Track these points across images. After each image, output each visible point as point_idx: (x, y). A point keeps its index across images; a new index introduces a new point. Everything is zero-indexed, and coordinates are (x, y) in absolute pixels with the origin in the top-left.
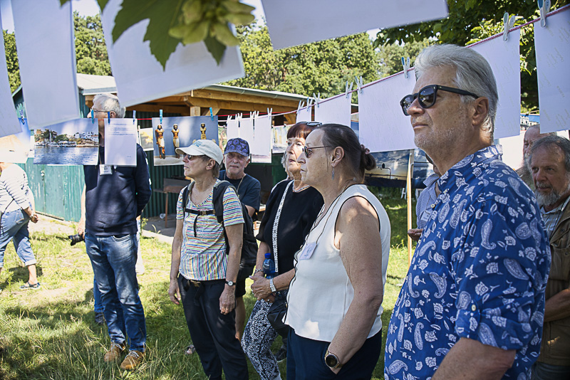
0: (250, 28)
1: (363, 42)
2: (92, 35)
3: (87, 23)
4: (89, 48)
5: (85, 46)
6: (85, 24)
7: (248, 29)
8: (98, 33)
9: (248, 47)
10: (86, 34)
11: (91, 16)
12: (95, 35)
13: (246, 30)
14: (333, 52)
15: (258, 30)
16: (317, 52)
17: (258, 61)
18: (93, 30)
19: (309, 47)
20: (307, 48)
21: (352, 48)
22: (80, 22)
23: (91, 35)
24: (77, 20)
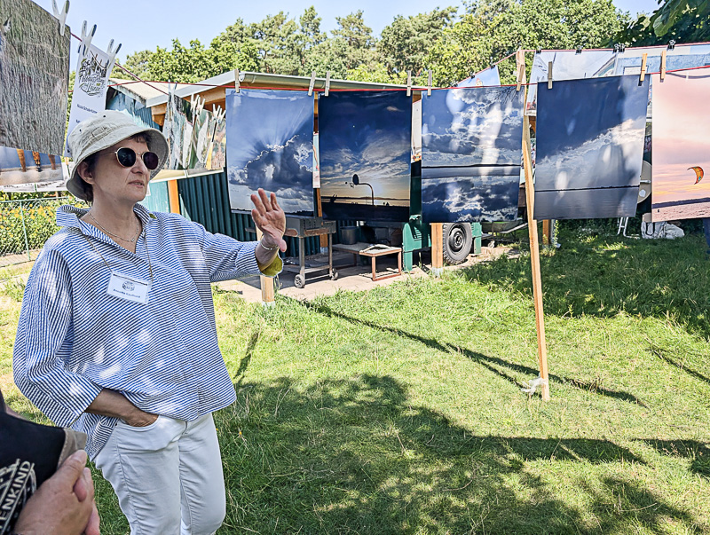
0: (449, 20)
1: (606, 18)
2: (259, 46)
3: (253, 32)
4: (256, 62)
5: (252, 60)
6: (250, 34)
7: (446, 21)
8: (266, 43)
9: (443, 46)
10: (252, 45)
11: (256, 23)
12: (262, 46)
13: (444, 23)
14: (559, 39)
15: (459, 20)
16: (536, 41)
17: (456, 63)
18: (260, 40)
19: (524, 37)
20: (522, 37)
21: (588, 30)
22: (245, 31)
23: (257, 46)
24: (242, 29)
